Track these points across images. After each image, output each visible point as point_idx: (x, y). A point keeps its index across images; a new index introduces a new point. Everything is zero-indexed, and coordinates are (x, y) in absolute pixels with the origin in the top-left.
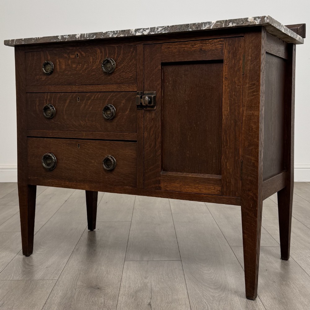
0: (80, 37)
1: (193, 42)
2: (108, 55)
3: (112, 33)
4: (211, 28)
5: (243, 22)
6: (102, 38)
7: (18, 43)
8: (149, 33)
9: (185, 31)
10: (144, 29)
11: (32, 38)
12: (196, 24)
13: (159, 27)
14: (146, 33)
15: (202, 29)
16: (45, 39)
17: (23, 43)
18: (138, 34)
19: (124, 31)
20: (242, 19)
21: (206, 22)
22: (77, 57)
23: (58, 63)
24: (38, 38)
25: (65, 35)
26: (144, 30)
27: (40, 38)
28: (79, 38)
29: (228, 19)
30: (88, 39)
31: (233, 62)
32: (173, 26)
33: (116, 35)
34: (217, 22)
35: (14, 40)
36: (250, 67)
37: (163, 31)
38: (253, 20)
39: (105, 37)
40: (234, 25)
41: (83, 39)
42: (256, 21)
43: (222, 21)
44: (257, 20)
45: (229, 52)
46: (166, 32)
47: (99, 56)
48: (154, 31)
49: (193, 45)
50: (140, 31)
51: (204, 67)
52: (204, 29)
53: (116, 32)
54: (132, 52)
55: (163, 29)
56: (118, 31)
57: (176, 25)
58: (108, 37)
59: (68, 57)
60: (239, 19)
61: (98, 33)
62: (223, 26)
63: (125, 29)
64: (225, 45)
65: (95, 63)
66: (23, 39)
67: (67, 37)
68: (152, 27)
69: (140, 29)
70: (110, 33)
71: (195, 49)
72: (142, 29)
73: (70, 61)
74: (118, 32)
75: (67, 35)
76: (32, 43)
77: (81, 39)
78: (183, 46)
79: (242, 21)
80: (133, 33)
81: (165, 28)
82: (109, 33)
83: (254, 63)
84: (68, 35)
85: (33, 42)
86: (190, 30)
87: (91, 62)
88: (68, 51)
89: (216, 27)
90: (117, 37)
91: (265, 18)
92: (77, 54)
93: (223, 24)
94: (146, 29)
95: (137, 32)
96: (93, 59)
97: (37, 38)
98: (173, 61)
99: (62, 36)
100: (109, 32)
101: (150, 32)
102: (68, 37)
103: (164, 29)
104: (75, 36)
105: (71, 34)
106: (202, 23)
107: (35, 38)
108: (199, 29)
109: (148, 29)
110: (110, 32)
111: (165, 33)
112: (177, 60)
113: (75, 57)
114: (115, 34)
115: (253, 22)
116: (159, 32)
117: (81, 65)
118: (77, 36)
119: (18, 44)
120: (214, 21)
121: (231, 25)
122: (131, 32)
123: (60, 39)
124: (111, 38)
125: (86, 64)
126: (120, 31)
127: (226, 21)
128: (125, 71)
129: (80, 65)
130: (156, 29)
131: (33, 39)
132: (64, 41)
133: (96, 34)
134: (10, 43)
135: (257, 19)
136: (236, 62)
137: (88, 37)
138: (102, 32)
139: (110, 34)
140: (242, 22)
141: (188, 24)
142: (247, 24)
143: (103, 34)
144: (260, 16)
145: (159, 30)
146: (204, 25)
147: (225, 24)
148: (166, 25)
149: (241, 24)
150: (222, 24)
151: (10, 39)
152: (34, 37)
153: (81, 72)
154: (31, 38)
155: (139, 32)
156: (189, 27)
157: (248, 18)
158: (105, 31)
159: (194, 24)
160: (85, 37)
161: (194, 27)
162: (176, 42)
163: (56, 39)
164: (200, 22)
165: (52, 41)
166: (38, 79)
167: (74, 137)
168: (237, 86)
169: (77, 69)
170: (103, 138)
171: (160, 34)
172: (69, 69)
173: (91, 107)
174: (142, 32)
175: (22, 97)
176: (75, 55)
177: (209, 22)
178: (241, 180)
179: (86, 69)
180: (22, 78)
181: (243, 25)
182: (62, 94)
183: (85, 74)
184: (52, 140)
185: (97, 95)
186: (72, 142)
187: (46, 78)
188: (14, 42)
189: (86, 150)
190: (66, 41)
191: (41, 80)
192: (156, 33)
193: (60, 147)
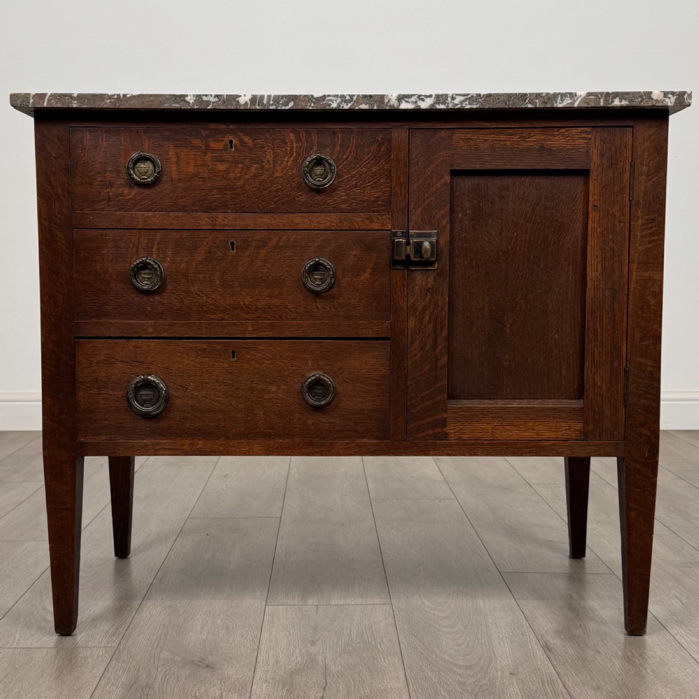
0: (249, 102)
1: (525, 130)
2: (315, 148)
3: (339, 100)
4: (576, 105)
5: (643, 100)
6: (311, 108)
7: (57, 103)
8: (433, 105)
9: (518, 106)
10: (419, 96)
11: (105, 95)
12: (544, 95)
13: (457, 95)
14: (424, 105)
15: (555, 106)
16: (147, 99)
17: (75, 106)
18: (404, 106)
19: (371, 96)
20: (639, 93)
21: (564, 92)
22: (231, 147)
23: (174, 160)
24: (125, 95)
25: (206, 95)
26: (421, 98)
27: (128, 96)
28: (246, 102)
29: (610, 91)
30: (271, 108)
31: (611, 175)
32: (489, 95)
33: (350, 105)
34: (589, 94)
36: (645, 187)
37: (467, 103)
38: (661, 97)
39: (319, 106)
40: (624, 103)
41: (258, 108)
42: (667, 100)
43: (600, 93)
44: (669, 98)
45: (602, 156)
46: (474, 107)
47: (292, 148)
48: (444, 103)
49: (525, 138)
50: (409, 100)
51: (545, 182)
52: (560, 106)
53: (348, 98)
54: (381, 144)
55: (465, 100)
56: (354, 96)
57: (497, 94)
58: (328, 108)
59: (204, 148)
60: (634, 93)
61: (300, 96)
62: (602, 104)
63: (373, 94)
64: (593, 142)
65: (282, 163)
66: (75, 95)
67: (212, 100)
68: (440, 93)
69: (409, 96)
70: (334, 99)
71: (529, 144)
72: (414, 95)
73: (209, 155)
74: (355, 98)
75: (211, 95)
76: (105, 106)
77: (254, 108)
78: (503, 137)
79: (641, 97)
80: (394, 102)
81: (471, 98)
82: (331, 98)
83: (653, 180)
84: (216, 96)
85: (107, 104)
86: (530, 106)
87: (268, 161)
88: (205, 133)
89: (585, 105)
90: (350, 109)
91: (686, 96)
92: (231, 142)
93: (602, 101)
94: (426, 96)
95: (404, 102)
96: (276, 155)
97: (119, 95)
98: (478, 167)
99: (199, 97)
100: (329, 96)
101: (435, 103)
102: (216, 99)
103: (469, 99)
104: (234, 100)
105: (225, 93)
106: (556, 95)
107: (114, 95)
108: (548, 106)
109: (430, 96)
110: (334, 96)
111: (471, 109)
112: (488, 167)
113: (225, 149)
114: (347, 102)
115: (663, 102)
116: (457, 105)
117: (240, 166)
118: (242, 100)
119: (59, 105)
120: (582, 93)
121: (617, 103)
122: (386, 101)
123: (191, 102)
124: (335, 109)
125: (256, 166)
126: (358, 96)
127: (608, 93)
128: (362, 185)
129: (237, 167)
130: (449, 99)
131: (110, 97)
132: (202, 107)
133: (294, 98)
134: (31, 101)
135: (670, 96)
136: (616, 175)
137: (271, 103)
138: (312, 96)
139: (332, 101)
140: (640, 100)
141: (526, 95)
142: (650, 104)
143: (314, 100)
144: (675, 90)
145: (456, 101)
146: (559, 98)
147: (604, 101)
148: (473, 91)
149: (637, 102)
150: (599, 99)
151: (33, 92)
152: (110, 93)
153: (241, 183)
154: (102, 95)
155: (407, 102)
156: (526, 99)
157: (651, 93)
158: (321, 95)
159: (538, 95)
160: (265, 102)
161: (537, 101)
162: (487, 128)
163: (178, 103)
164: (551, 91)
165: (167, 106)
166: (111, 194)
167: (220, 336)
168: (617, 223)
169: (231, 175)
170: (302, 335)
171: (459, 109)
172: (205, 175)
173: (269, 265)
174: (416, 102)
175: (58, 239)
176: (224, 143)
177: (571, 94)
178: (625, 406)
179: (254, 177)
180: (60, 191)
181: (642, 104)
182: (185, 234)
183: (253, 187)
184: (153, 343)
185: (284, 238)
186: (216, 346)
187: (136, 194)
188: (46, 100)
189: (252, 363)
190: (209, 108)
191: (121, 198)
192: (450, 106)
193: (179, 359)
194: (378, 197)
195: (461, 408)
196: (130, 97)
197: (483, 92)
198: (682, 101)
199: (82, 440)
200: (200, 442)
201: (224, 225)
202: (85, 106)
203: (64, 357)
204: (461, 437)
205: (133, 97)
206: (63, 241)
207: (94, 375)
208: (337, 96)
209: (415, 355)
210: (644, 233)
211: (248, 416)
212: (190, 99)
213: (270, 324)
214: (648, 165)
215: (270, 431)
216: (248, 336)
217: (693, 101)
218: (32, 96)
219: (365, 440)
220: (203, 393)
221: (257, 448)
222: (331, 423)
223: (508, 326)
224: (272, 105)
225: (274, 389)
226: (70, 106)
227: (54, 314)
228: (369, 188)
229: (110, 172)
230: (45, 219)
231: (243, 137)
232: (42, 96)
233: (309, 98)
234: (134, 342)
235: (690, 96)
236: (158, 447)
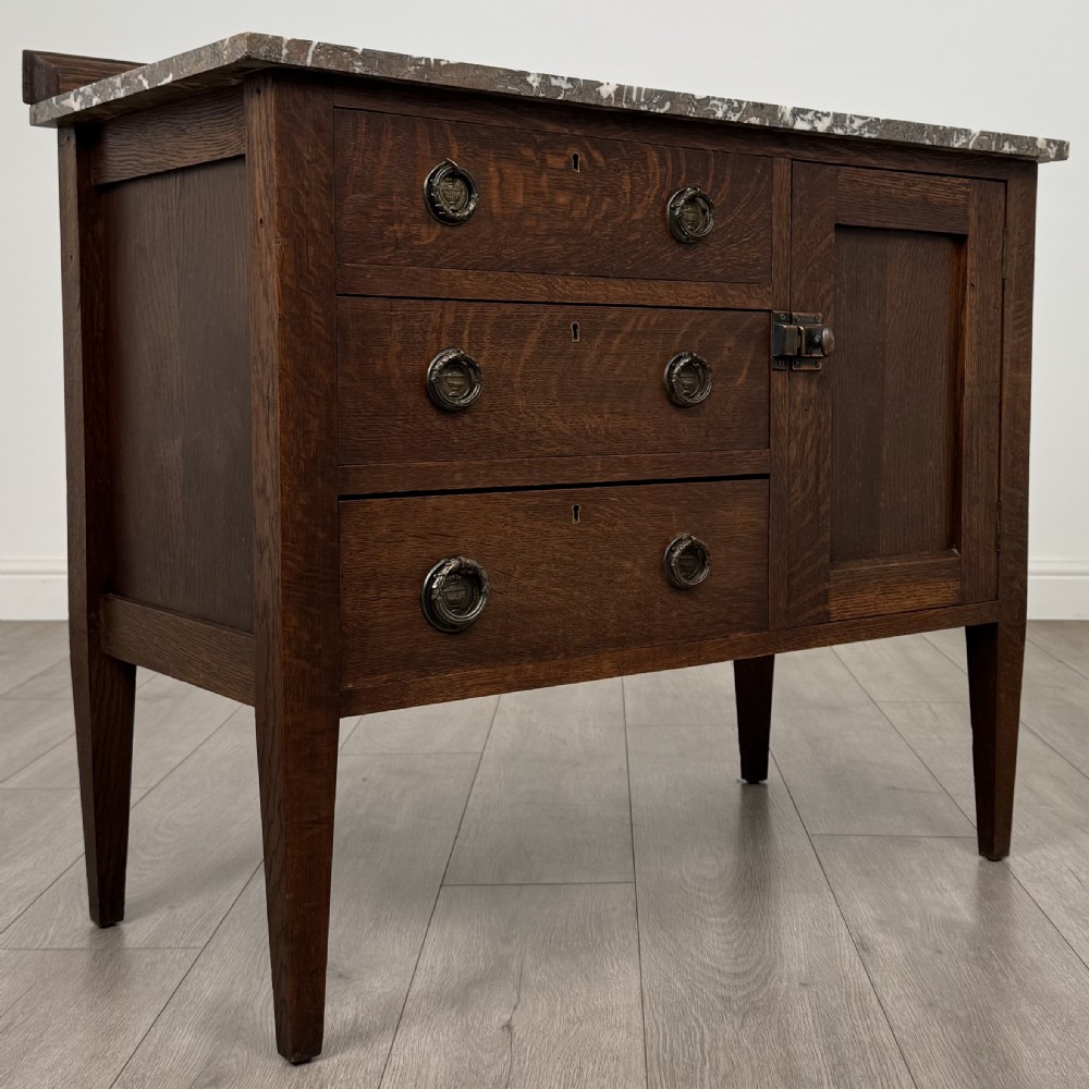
0: (613, 96)
2: (683, 177)
3: (725, 107)
4: (970, 147)
5: (1029, 148)
6: (691, 115)
7: (328, 61)
8: (830, 128)
9: (916, 141)
10: (817, 112)
11: (407, 56)
12: (941, 128)
13: (855, 116)
14: (822, 126)
15: (951, 145)
16: (471, 73)
17: (358, 70)
18: (801, 125)
19: (762, 105)
21: (961, 128)
22: (576, 167)
23: (496, 181)
24: (437, 61)
25: (556, 77)
26: (818, 115)
27: (443, 63)
28: (610, 96)
29: (1001, 131)
30: (642, 108)
31: (987, 244)
32: (888, 122)
33: (738, 115)
34: (983, 133)
35: (307, 43)
36: (1017, 262)
37: (866, 129)
38: (1045, 146)
39: (702, 114)
40: (1013, 149)
41: (625, 106)
42: (1049, 150)
43: (992, 133)
44: (1051, 148)
45: (979, 218)
46: (873, 136)
47: (655, 174)
48: (842, 127)
49: (909, 186)
50: (805, 117)
52: (956, 146)
53: (736, 104)
54: (759, 181)
55: (864, 126)
56: (742, 102)
58: (712, 117)
59: (537, 162)
61: (679, 93)
62: (993, 148)
63: (765, 102)
64: (971, 198)
65: (642, 200)
66: (359, 51)
67: (565, 86)
68: (839, 112)
69: (805, 111)
70: (719, 104)
71: (913, 195)
72: (811, 110)
73: (544, 177)
74: (744, 106)
75: (562, 78)
76: (406, 78)
77: (619, 106)
78: (888, 183)
79: (1028, 143)
80: (788, 117)
81: (873, 123)
82: (715, 102)
84: (570, 80)
85: (409, 74)
86: (927, 142)
87: (625, 194)
88: (540, 139)
89: (978, 148)
90: (738, 123)
91: (1065, 147)
92: (576, 157)
93: (993, 144)
94: (823, 114)
96: (634, 184)
97: (428, 60)
98: (864, 223)
99: (545, 77)
100: (714, 98)
101: (833, 125)
102: (570, 86)
103: (868, 124)
104: (594, 89)
105: (582, 77)
106: (952, 131)
107: (421, 59)
108: (945, 144)
109: (827, 115)
110: (719, 100)
111: (869, 139)
112: (873, 223)
113: (568, 168)
114: (735, 111)
115: (1045, 153)
116: (855, 131)
117: (588, 199)
118: (604, 92)
119: (332, 66)
120: (976, 130)
121: (1007, 148)
122: (780, 115)
123: (535, 85)
124: (721, 121)
125: (608, 200)
126: (748, 102)
127: (999, 135)
128: (739, 239)
129: (584, 200)
130: (848, 121)
132: (550, 96)
133: (671, 96)
134: (285, 52)
135: (1052, 145)
136: (991, 244)
137: (642, 100)
138: (693, 96)
139: (717, 107)
140: (1026, 147)
142: (1034, 154)
143: (695, 103)
145: (855, 126)
146: (955, 136)
147: (996, 144)
148: (872, 114)
149: (1024, 150)
150: (991, 141)
151: (288, 36)
152: (416, 55)
153: (588, 227)
154: (402, 56)
155: (802, 119)
156: (924, 132)
157: (1037, 139)
158: (704, 95)
159: (936, 129)
160: (634, 98)
161: (934, 136)
163: (515, 85)
164: (948, 126)
165: (500, 88)
166: (399, 235)
167: (559, 482)
168: (991, 308)
169: (575, 213)
170: (666, 476)
171: (857, 137)
172: (540, 210)
173: (623, 363)
174: (812, 121)
175: (312, 314)
176: (566, 159)
177: (966, 130)
178: (998, 553)
179: (606, 218)
180: (317, 226)
181: (1029, 153)
182: (510, 308)
183: (605, 235)
184: (462, 500)
185: (644, 318)
186: (552, 500)
187: (438, 238)
188: (310, 53)
189: (601, 525)
190: (560, 98)
191: (416, 243)
192: (848, 133)
193: (500, 526)
194: (758, 260)
195: (844, 573)
196: (445, 66)
197: (883, 117)
198: (1061, 151)
199: (350, 686)
200: (530, 666)
201: (566, 296)
202: (375, 74)
203: (321, 536)
204: (843, 616)
205: (450, 66)
206: (321, 319)
207: (369, 564)
208: (722, 100)
209: (797, 499)
210: (1016, 322)
211: (595, 614)
212: (534, 81)
213: (626, 459)
214: (1019, 234)
215: (624, 634)
216: (596, 480)
217: (1071, 153)
218: (285, 43)
219: (740, 634)
220: (534, 582)
221: (607, 664)
222: (700, 612)
223: (885, 451)
224: (644, 103)
225: (629, 565)
226: (351, 71)
227: (303, 455)
228: (747, 245)
229: (399, 194)
230: (290, 276)
231: (592, 151)
232: (305, 44)
233: (688, 99)
234: (432, 500)
235: (1068, 146)
236: (468, 683)
